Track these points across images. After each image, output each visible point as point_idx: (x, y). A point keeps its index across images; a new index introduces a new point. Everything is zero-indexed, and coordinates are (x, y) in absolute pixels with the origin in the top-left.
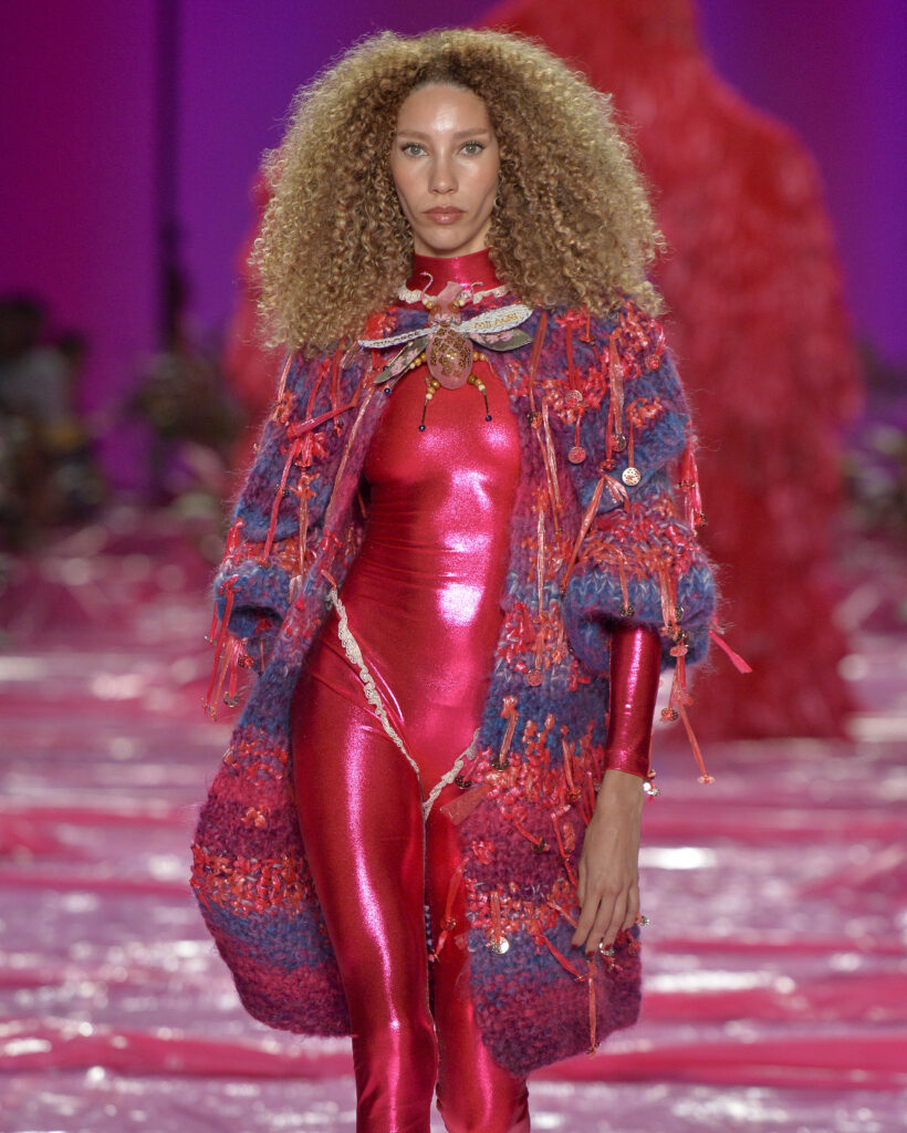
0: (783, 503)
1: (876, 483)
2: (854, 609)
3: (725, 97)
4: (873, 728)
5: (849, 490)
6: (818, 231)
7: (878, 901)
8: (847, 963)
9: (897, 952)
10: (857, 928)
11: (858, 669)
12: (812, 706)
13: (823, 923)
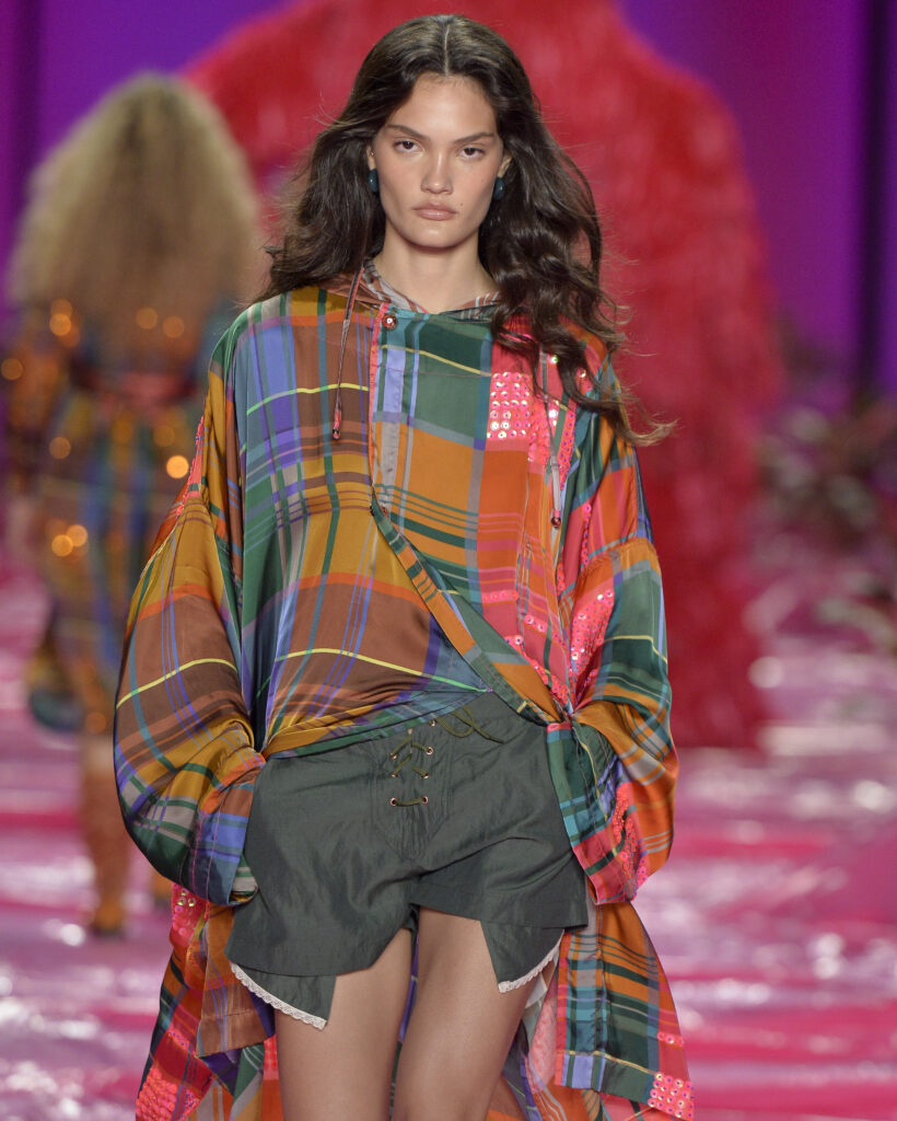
1: (793, 472)
2: (766, 612)
3: (637, 49)
4: (789, 740)
7: (790, 927)
10: (767, 956)
11: (772, 674)
12: (721, 714)
13: (731, 950)
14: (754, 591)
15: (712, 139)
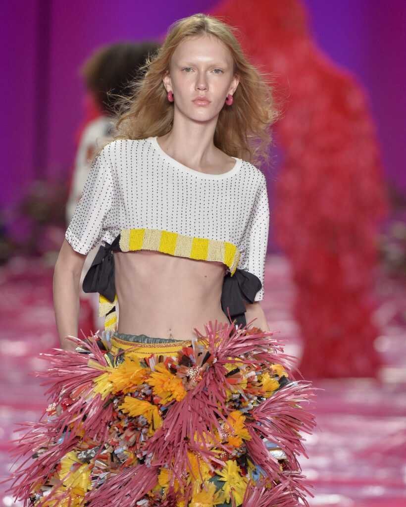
0: (349, 261)
1: (394, 252)
2: (383, 315)
4: (393, 375)
5: (380, 256)
6: (366, 127)
7: (393, 460)
8: (376, 491)
9: (401, 486)
10: (383, 474)
11: (386, 345)
12: (361, 363)
13: (366, 471)
14: (376, 307)
15: (356, 99)
